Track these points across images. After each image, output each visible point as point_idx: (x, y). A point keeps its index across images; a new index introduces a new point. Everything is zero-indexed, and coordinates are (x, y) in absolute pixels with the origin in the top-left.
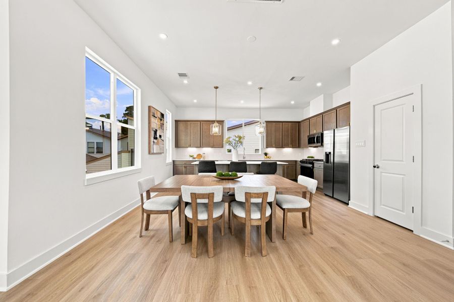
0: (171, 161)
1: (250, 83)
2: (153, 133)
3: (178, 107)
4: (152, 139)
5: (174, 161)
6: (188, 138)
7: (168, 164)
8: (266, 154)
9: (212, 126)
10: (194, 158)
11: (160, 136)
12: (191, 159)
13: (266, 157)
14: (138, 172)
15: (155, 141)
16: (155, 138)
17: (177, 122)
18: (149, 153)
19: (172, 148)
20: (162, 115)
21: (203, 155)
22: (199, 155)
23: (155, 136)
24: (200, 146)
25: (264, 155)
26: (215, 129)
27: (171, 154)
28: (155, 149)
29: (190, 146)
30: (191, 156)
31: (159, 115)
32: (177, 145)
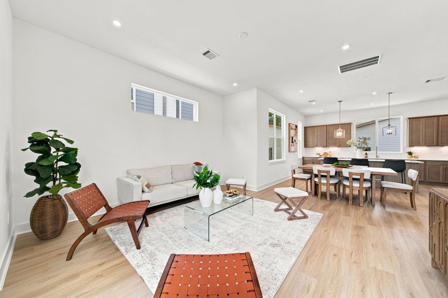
0: (301, 157)
1: (374, 93)
2: (291, 139)
3: (306, 117)
4: (291, 142)
5: (303, 157)
6: (316, 139)
7: (299, 159)
8: (410, 154)
9: (336, 132)
10: (321, 156)
11: (295, 141)
12: (318, 156)
13: (409, 156)
14: (284, 162)
15: (293, 144)
16: (292, 142)
17: (305, 128)
18: (289, 151)
19: (302, 148)
20: (296, 126)
21: (329, 153)
22: (325, 153)
23: (292, 141)
24: (326, 146)
25: (408, 154)
26: (339, 134)
27: (301, 152)
28: (292, 149)
29: (317, 146)
30: (318, 154)
31: (294, 127)
32: (306, 146)
